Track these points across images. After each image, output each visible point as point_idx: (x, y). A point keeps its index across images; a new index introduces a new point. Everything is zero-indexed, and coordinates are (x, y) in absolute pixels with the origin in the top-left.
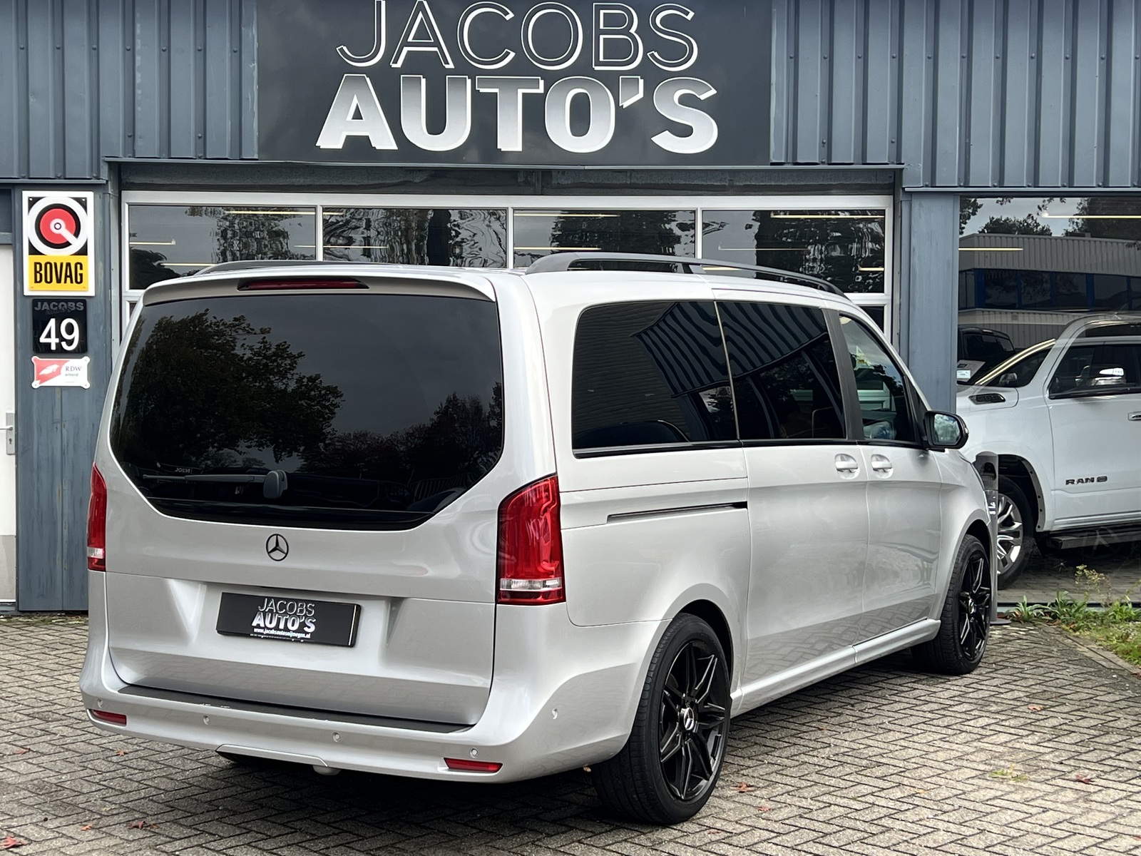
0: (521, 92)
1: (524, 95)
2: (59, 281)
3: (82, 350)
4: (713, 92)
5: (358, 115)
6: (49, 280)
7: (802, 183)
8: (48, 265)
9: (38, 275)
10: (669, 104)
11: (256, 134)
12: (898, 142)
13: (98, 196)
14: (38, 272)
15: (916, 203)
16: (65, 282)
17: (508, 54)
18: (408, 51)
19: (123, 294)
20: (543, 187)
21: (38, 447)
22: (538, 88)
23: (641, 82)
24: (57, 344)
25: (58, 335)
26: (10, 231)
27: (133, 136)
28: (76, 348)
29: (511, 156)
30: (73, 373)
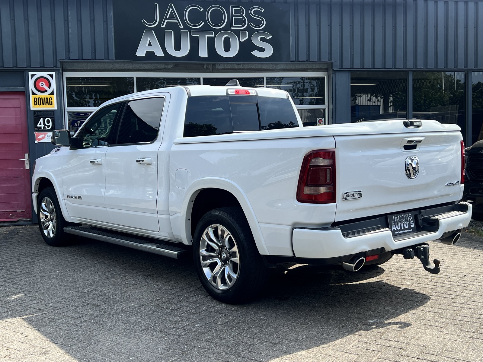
1: (207, 37)
2: (43, 104)
3: (53, 129)
4: (271, 36)
5: (150, 44)
6: (40, 104)
7: (298, 68)
8: (39, 99)
9: (36, 102)
11: (114, 51)
12: (330, 54)
13: (57, 73)
14: (36, 101)
15: (337, 74)
16: (46, 105)
17: (202, 23)
18: (167, 22)
19: (65, 109)
20: (213, 70)
22: (213, 35)
23: (247, 33)
24: (43, 127)
25: (44, 124)
26: (25, 87)
27: (69, 52)
28: (51, 128)
29: (204, 59)
30: (50, 138)
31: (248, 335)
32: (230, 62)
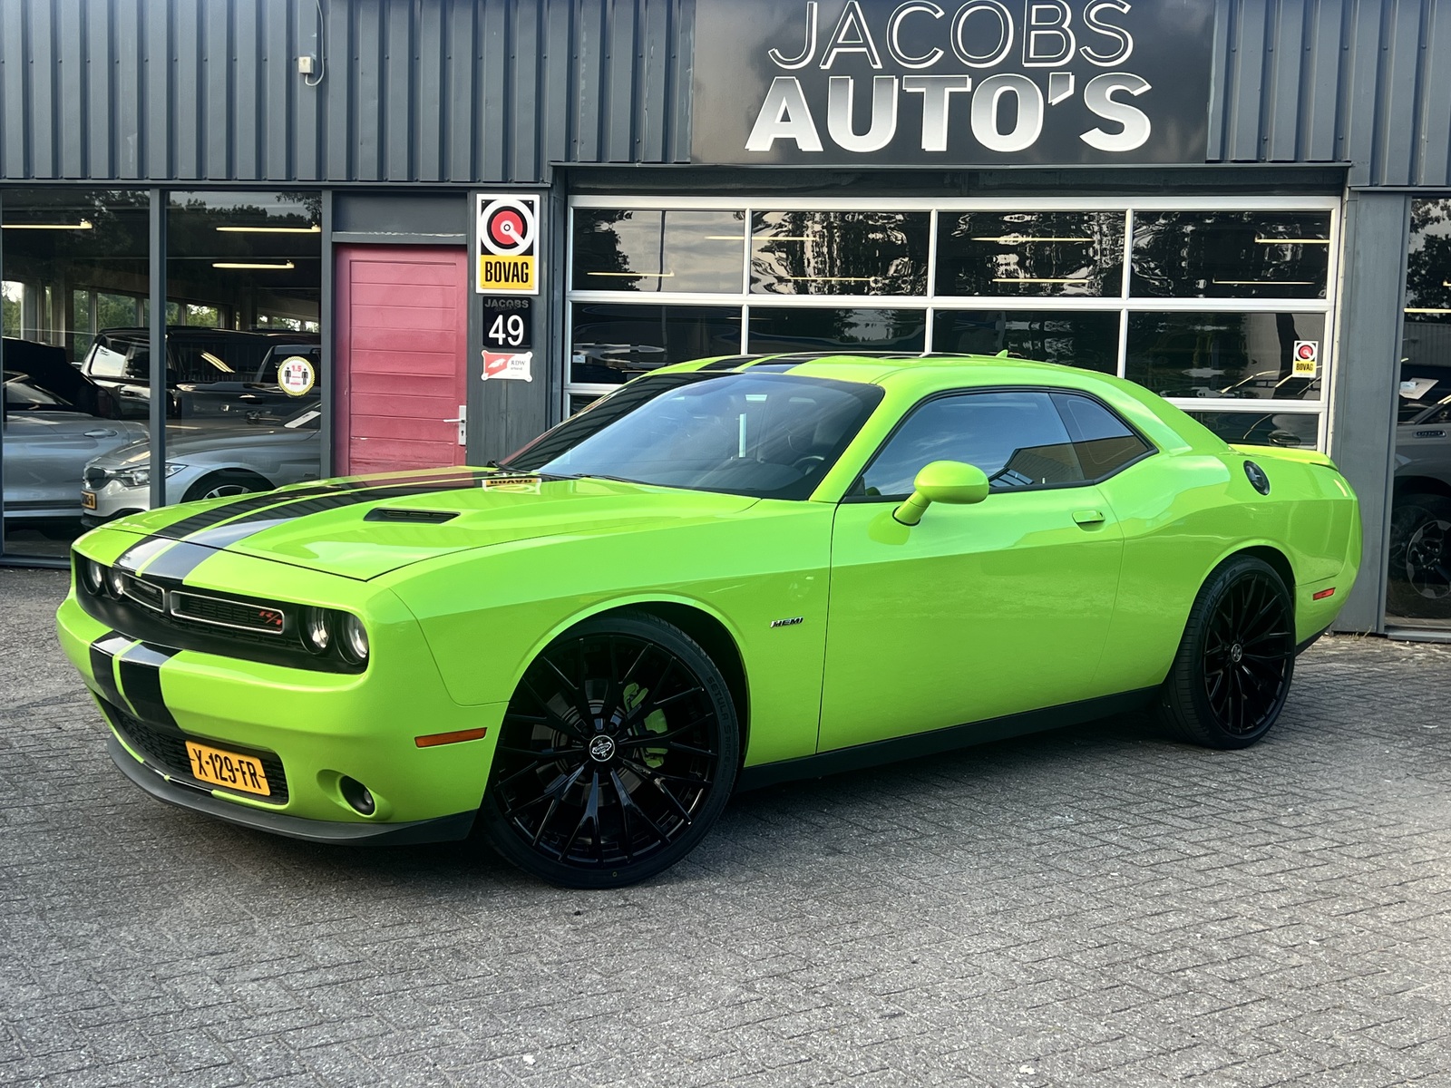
0: (948, 90)
1: (951, 93)
2: (507, 280)
3: (527, 345)
4: (1148, 87)
5: (786, 118)
6: (498, 279)
7: (1242, 184)
8: (498, 265)
9: (489, 273)
10: (1100, 102)
11: (689, 137)
12: (1345, 139)
13: (544, 199)
14: (489, 271)
15: (1363, 204)
16: (513, 281)
17: (935, 53)
18: (838, 53)
19: (567, 294)
20: (969, 189)
22: (966, 86)
23: (1072, 78)
24: (504, 339)
25: (505, 330)
26: (466, 233)
27: (577, 141)
28: (521, 344)
29: (935, 156)
30: (518, 367)
32: (1011, 167)
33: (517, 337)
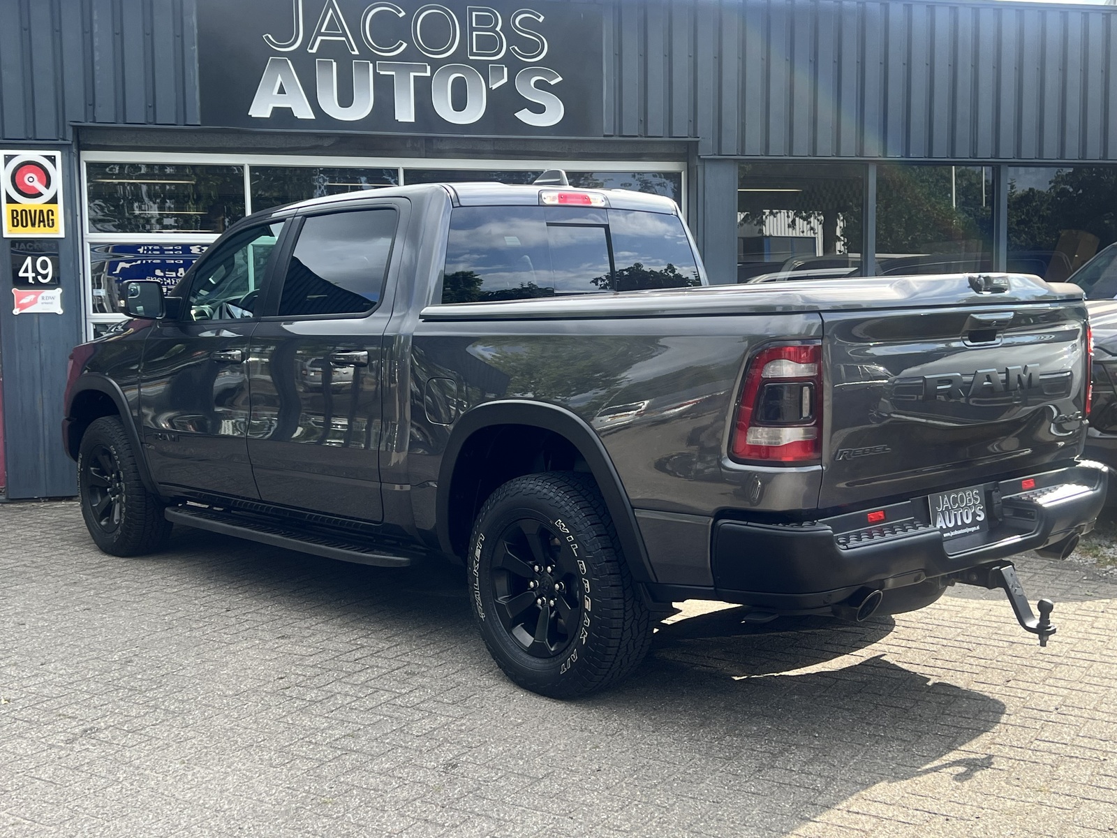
1: (414, 76)
2: (33, 225)
3: (55, 283)
4: (560, 79)
5: (281, 91)
6: (24, 225)
7: (622, 152)
8: (24, 212)
9: (15, 220)
11: (199, 104)
12: (695, 121)
13: (65, 155)
14: (15, 218)
15: (708, 166)
16: (39, 226)
17: (401, 44)
18: (322, 40)
19: (84, 236)
20: (426, 151)
21: (20, 365)
22: (426, 72)
23: (506, 69)
24: (33, 277)
25: (35, 270)
27: (93, 105)
28: (50, 281)
29: (405, 126)
30: (49, 302)
31: (477, 760)
32: (465, 136)
33: (47, 274)
